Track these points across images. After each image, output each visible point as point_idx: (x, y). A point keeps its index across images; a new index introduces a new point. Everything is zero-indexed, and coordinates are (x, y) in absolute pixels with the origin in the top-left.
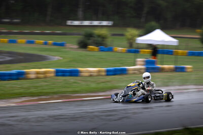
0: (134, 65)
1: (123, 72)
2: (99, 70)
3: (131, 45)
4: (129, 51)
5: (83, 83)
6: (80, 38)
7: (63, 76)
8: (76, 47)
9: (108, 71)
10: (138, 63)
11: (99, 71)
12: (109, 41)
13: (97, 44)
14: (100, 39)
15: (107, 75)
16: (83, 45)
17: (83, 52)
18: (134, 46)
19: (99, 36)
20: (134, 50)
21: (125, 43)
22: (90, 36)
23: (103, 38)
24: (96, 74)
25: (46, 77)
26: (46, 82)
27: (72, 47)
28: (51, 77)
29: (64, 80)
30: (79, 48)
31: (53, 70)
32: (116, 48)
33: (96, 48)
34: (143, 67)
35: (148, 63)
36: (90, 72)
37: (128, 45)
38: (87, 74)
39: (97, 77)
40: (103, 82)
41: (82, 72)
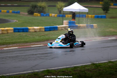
0: (63, 24)
1: (56, 29)
2: (40, 28)
3: (60, 12)
4: (59, 16)
5: (31, 36)
7: (19, 32)
9: (45, 29)
10: (64, 23)
12: (47, 10)
13: (39, 12)
14: (41, 9)
15: (45, 31)
16: (31, 13)
17: (30, 17)
18: (62, 12)
19: (40, 7)
20: (62, 15)
21: (57, 11)
23: (43, 8)
24: (39, 30)
25: (8, 33)
26: (8, 36)
27: (24, 14)
28: (11, 33)
29: (19, 34)
30: (28, 14)
31: (12, 28)
32: (50, 15)
33: (39, 15)
34: (68, 26)
35: (70, 23)
36: (35, 29)
37: (58, 12)
38: (33, 31)
39: (39, 32)
40: (43, 36)
41: (30, 30)
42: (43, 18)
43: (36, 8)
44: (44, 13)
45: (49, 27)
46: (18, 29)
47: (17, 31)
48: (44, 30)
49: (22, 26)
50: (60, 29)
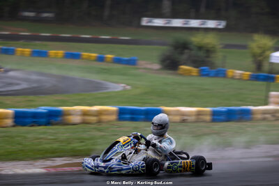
0: (266, 104)
1: (245, 116)
2: (199, 111)
3: (259, 66)
4: (255, 78)
6: (165, 50)
7: (133, 119)
8: (157, 66)
9: (214, 114)
10: (272, 100)
11: (199, 114)
12: (218, 58)
13: (197, 63)
14: (201, 54)
15: (213, 121)
16: (170, 64)
17: (169, 77)
18: (266, 67)
19: (200, 48)
20: (265, 75)
21: (249, 62)
22: (183, 47)
23: (209, 51)
24: (193, 118)
25: (99, 122)
26: (100, 130)
27: (149, 66)
28: (110, 121)
29: (135, 128)
30: (161, 69)
31: (114, 108)
32: (230, 72)
33: (194, 70)
36: (183, 114)
37: (253, 66)
38: (177, 118)
39: (195, 124)
40: (206, 135)
42: (207, 82)
43: (186, 51)
44: (212, 65)
45: (223, 109)
46: (133, 112)
47: (127, 116)
48: (208, 118)
49: (144, 104)
50: (259, 116)
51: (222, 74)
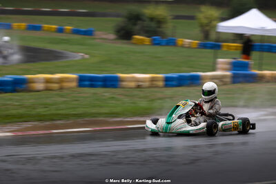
0: (214, 70)
2: (154, 78)
3: (206, 35)
4: (203, 46)
5: (127, 100)
6: (119, 21)
7: (92, 86)
8: (112, 36)
9: (167, 80)
10: (219, 66)
11: (153, 80)
12: (169, 28)
13: (149, 33)
14: (153, 24)
15: (166, 86)
16: (125, 34)
17: (124, 46)
18: (213, 36)
19: (152, 19)
20: (212, 43)
21: (197, 31)
22: (136, 18)
23: (159, 22)
24: (147, 84)
25: (61, 89)
26: (62, 96)
27: (105, 36)
28: (71, 88)
29: (95, 94)
30: (116, 39)
31: (74, 76)
32: (180, 41)
33: (147, 40)
34: (228, 73)
35: (235, 66)
36: (137, 80)
37: (201, 35)
38: (133, 84)
40: (160, 99)
41: (122, 81)
43: (139, 22)
44: (162, 35)
45: (175, 75)
46: (92, 79)
47: (87, 83)
48: (161, 84)
51: (172, 43)
